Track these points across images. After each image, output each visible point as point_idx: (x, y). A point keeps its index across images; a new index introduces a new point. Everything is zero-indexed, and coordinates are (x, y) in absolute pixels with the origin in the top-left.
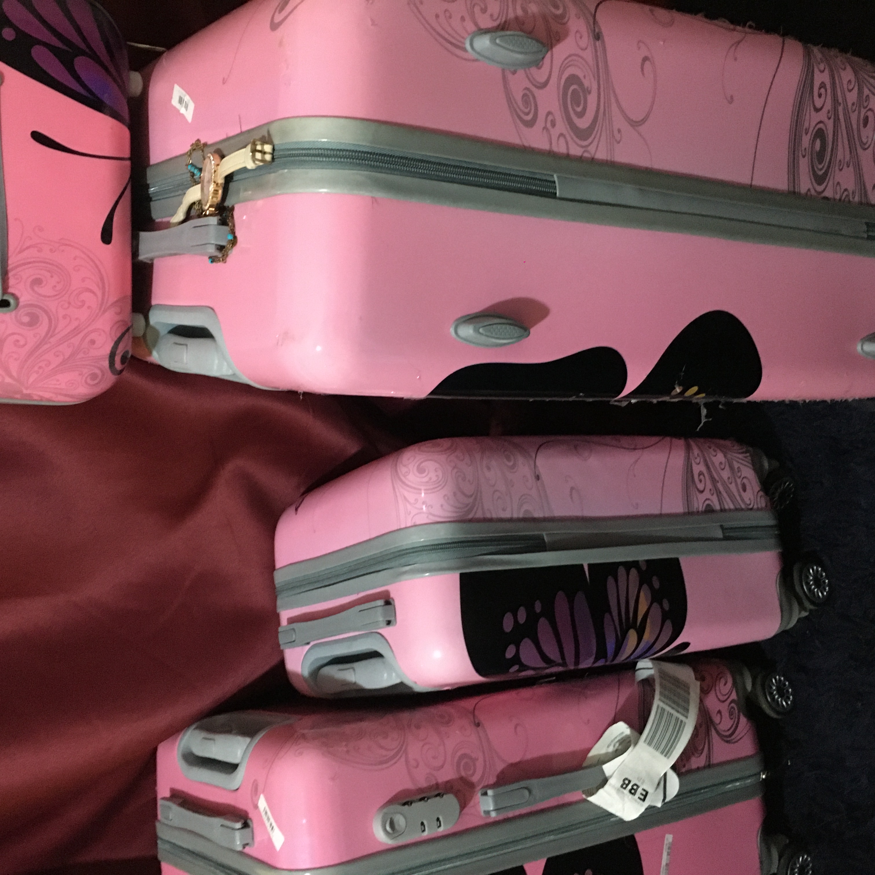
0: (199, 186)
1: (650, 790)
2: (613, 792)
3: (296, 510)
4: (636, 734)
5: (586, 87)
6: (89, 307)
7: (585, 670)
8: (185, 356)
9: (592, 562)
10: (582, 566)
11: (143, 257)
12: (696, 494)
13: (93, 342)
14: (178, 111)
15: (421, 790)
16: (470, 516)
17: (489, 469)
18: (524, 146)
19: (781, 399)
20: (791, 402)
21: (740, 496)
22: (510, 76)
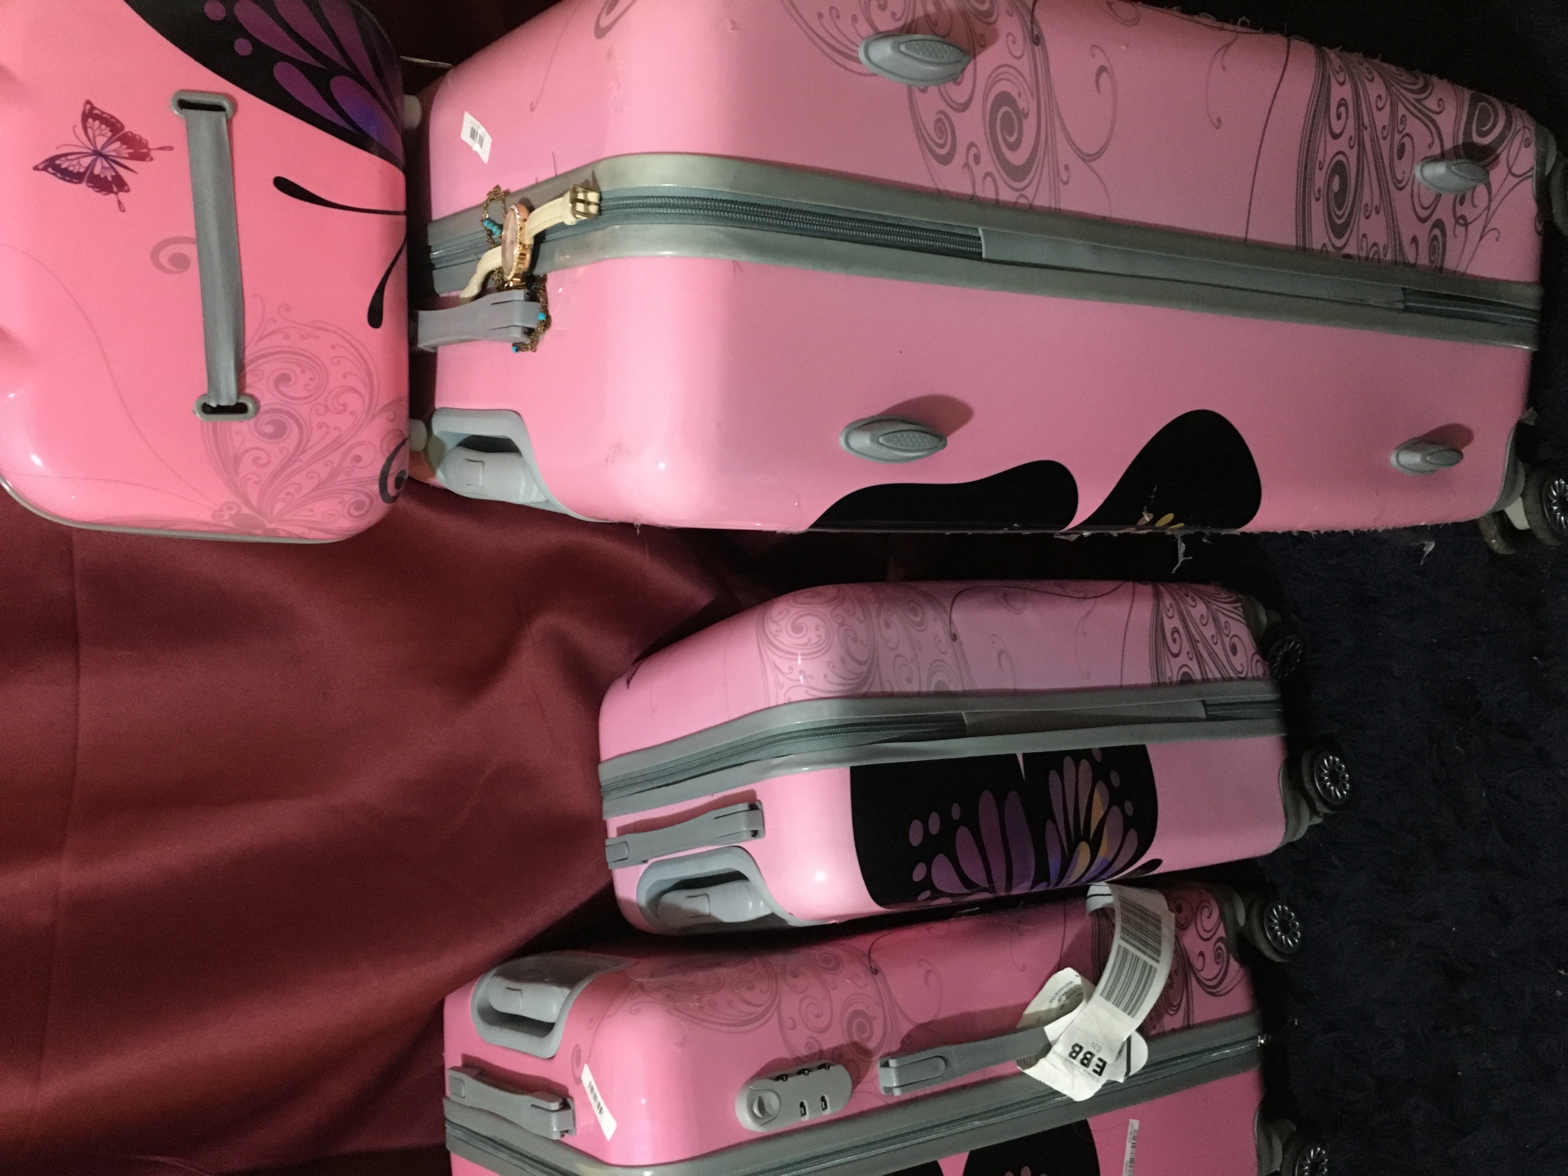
0: (499, 249)
1: (1109, 1060)
2: (1059, 1063)
3: (628, 682)
4: (1089, 984)
5: (1021, 108)
6: (352, 413)
7: (1019, 897)
8: (481, 477)
9: (1029, 751)
10: (1014, 756)
11: (422, 345)
12: (1168, 657)
13: (358, 459)
14: (470, 148)
15: (798, 1060)
16: (864, 690)
17: (888, 626)
18: (939, 190)
19: (1286, 530)
20: (1301, 533)
21: (1229, 660)
22: (918, 95)
